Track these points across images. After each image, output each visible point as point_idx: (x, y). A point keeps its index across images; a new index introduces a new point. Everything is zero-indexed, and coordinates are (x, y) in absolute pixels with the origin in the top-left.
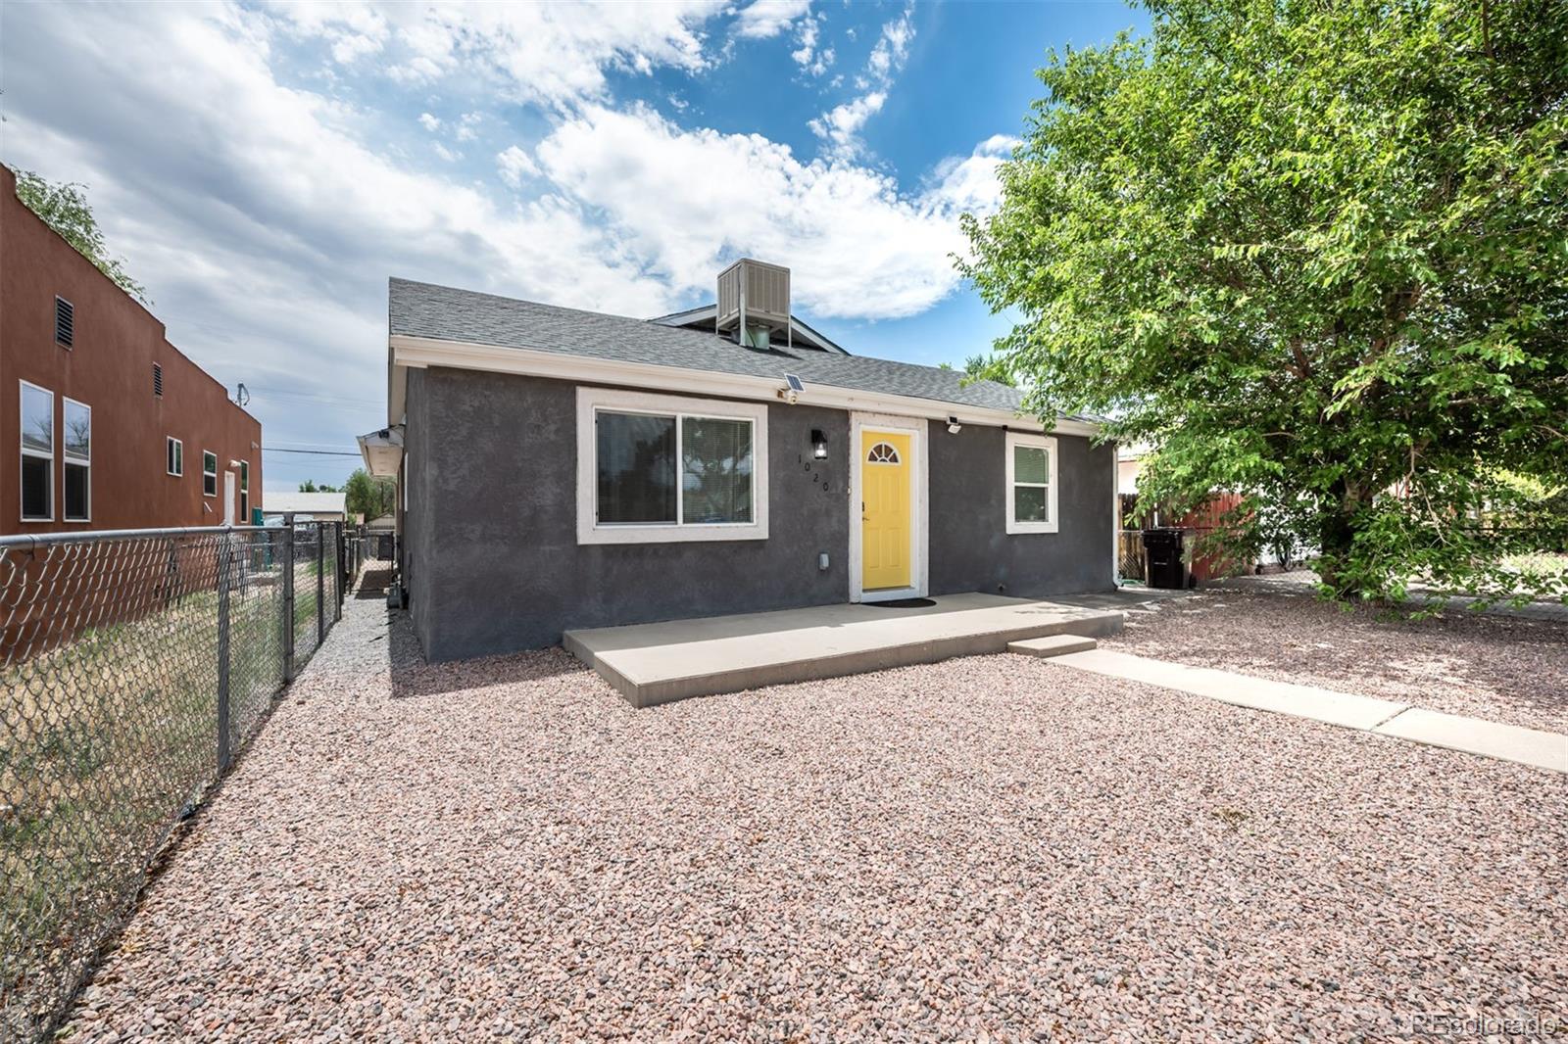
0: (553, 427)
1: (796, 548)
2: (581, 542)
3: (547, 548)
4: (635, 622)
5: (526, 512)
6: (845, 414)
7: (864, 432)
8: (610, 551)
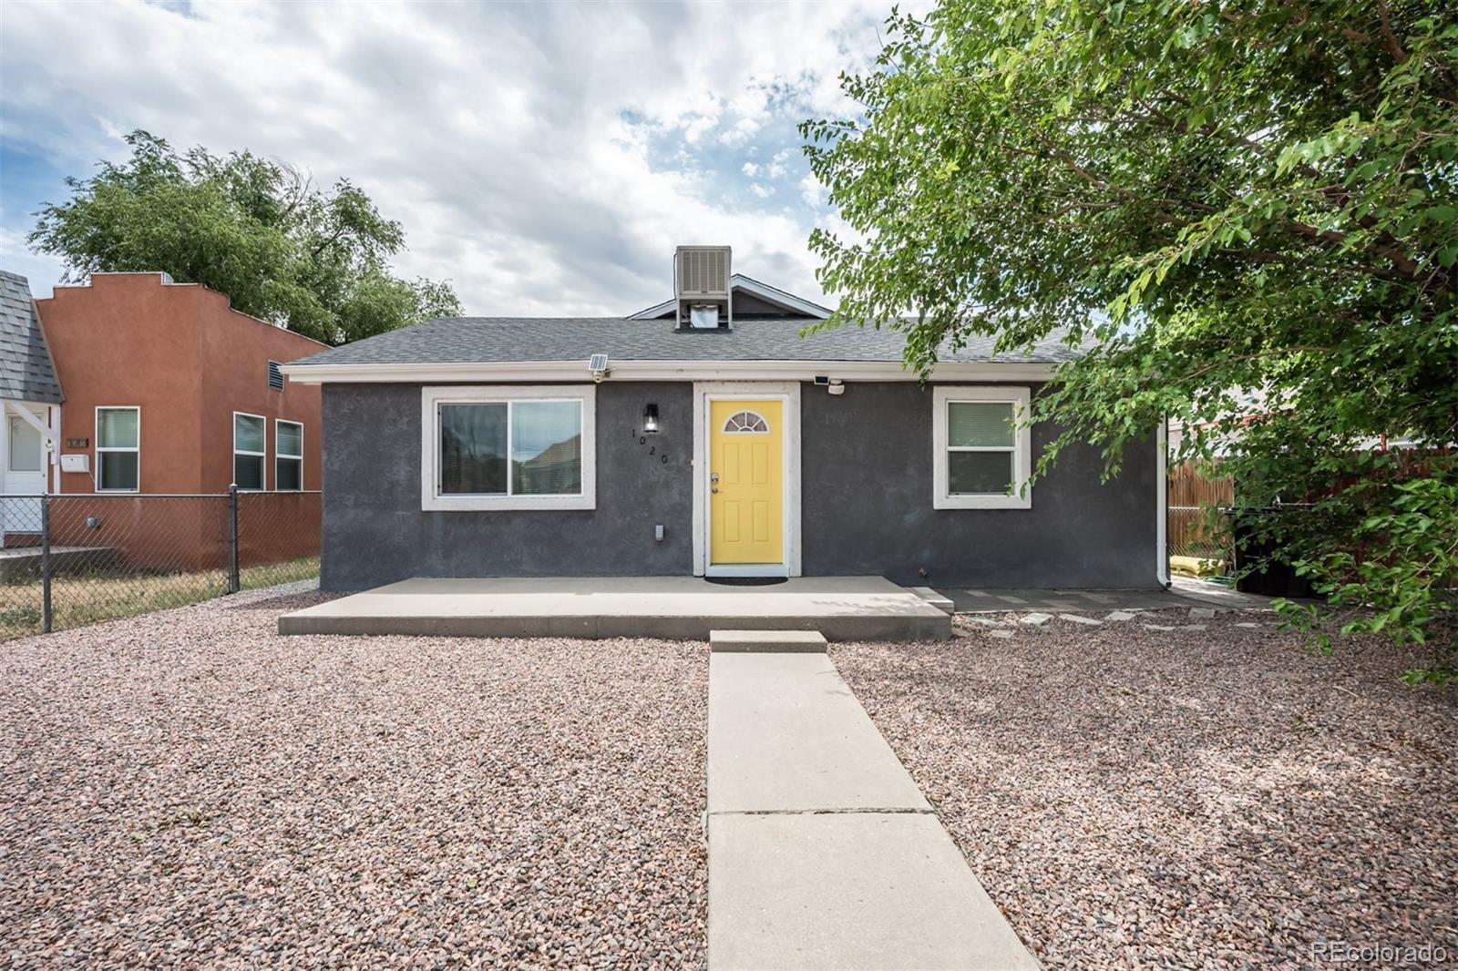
0: (405, 420)
1: (628, 518)
2: (424, 509)
3: (400, 513)
4: (469, 576)
5: (386, 485)
6: (687, 387)
7: (712, 402)
8: (449, 516)
